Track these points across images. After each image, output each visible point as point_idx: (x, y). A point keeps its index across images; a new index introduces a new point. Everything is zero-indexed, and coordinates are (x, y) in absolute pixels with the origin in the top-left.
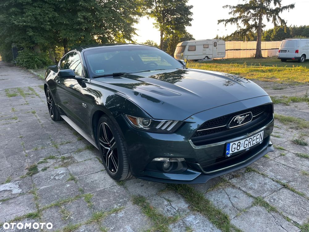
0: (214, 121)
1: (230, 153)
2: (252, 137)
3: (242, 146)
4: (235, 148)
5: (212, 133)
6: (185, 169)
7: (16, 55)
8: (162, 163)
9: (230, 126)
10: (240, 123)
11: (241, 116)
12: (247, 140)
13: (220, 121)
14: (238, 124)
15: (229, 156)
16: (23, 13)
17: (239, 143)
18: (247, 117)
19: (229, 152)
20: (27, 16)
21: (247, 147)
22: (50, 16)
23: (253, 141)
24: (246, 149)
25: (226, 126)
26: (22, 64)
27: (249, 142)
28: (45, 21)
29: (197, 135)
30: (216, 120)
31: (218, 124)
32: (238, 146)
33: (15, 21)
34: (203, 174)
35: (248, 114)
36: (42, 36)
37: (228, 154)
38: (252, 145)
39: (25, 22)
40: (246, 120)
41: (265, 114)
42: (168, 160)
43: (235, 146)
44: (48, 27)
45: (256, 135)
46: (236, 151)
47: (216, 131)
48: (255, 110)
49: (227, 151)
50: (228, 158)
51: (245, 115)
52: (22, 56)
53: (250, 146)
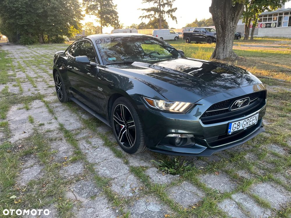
0: (219, 104)
1: (231, 132)
2: (249, 119)
3: (241, 126)
4: (235, 127)
5: (216, 114)
6: (193, 144)
7: (19, 38)
8: (174, 138)
9: (232, 108)
10: (240, 106)
11: (241, 100)
12: (245, 121)
13: (224, 104)
14: (238, 107)
15: (230, 134)
16: (22, 18)
17: (239, 123)
18: (245, 101)
19: (231, 130)
20: (24, 20)
21: (245, 127)
22: (35, 19)
23: (250, 122)
24: (244, 129)
25: (228, 109)
26: (23, 42)
27: (247, 123)
28: (32, 22)
29: (204, 116)
30: (221, 104)
31: (221, 107)
32: (238, 126)
33: (18, 22)
34: (208, 148)
35: (246, 99)
36: (32, 28)
37: (230, 132)
38: (249, 126)
39: (23, 23)
40: (245, 104)
41: (259, 99)
42: (180, 136)
43: (236, 126)
44: (34, 25)
45: (253, 117)
46: (236, 130)
47: (220, 113)
48: (252, 96)
49: (229, 130)
50: (230, 135)
51: (244, 100)
52: (22, 38)
53: (247, 126)
